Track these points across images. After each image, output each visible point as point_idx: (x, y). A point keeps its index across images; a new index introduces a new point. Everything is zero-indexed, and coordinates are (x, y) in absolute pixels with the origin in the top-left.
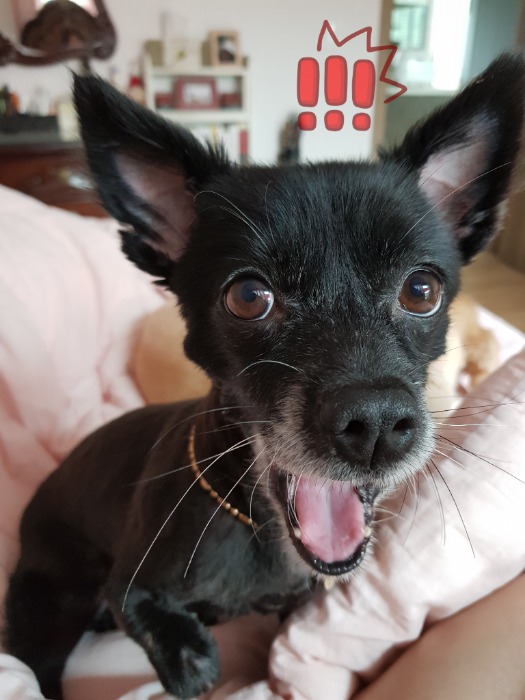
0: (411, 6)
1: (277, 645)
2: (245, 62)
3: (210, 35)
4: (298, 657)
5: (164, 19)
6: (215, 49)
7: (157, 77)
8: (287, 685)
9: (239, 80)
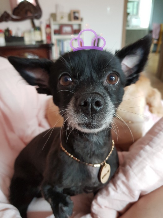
0: (133, 2)
1: (94, 203)
2: (82, 20)
3: (71, 11)
4: (100, 206)
5: (57, 6)
6: (72, 16)
7: (55, 24)
8: (96, 215)
9: (80, 25)
